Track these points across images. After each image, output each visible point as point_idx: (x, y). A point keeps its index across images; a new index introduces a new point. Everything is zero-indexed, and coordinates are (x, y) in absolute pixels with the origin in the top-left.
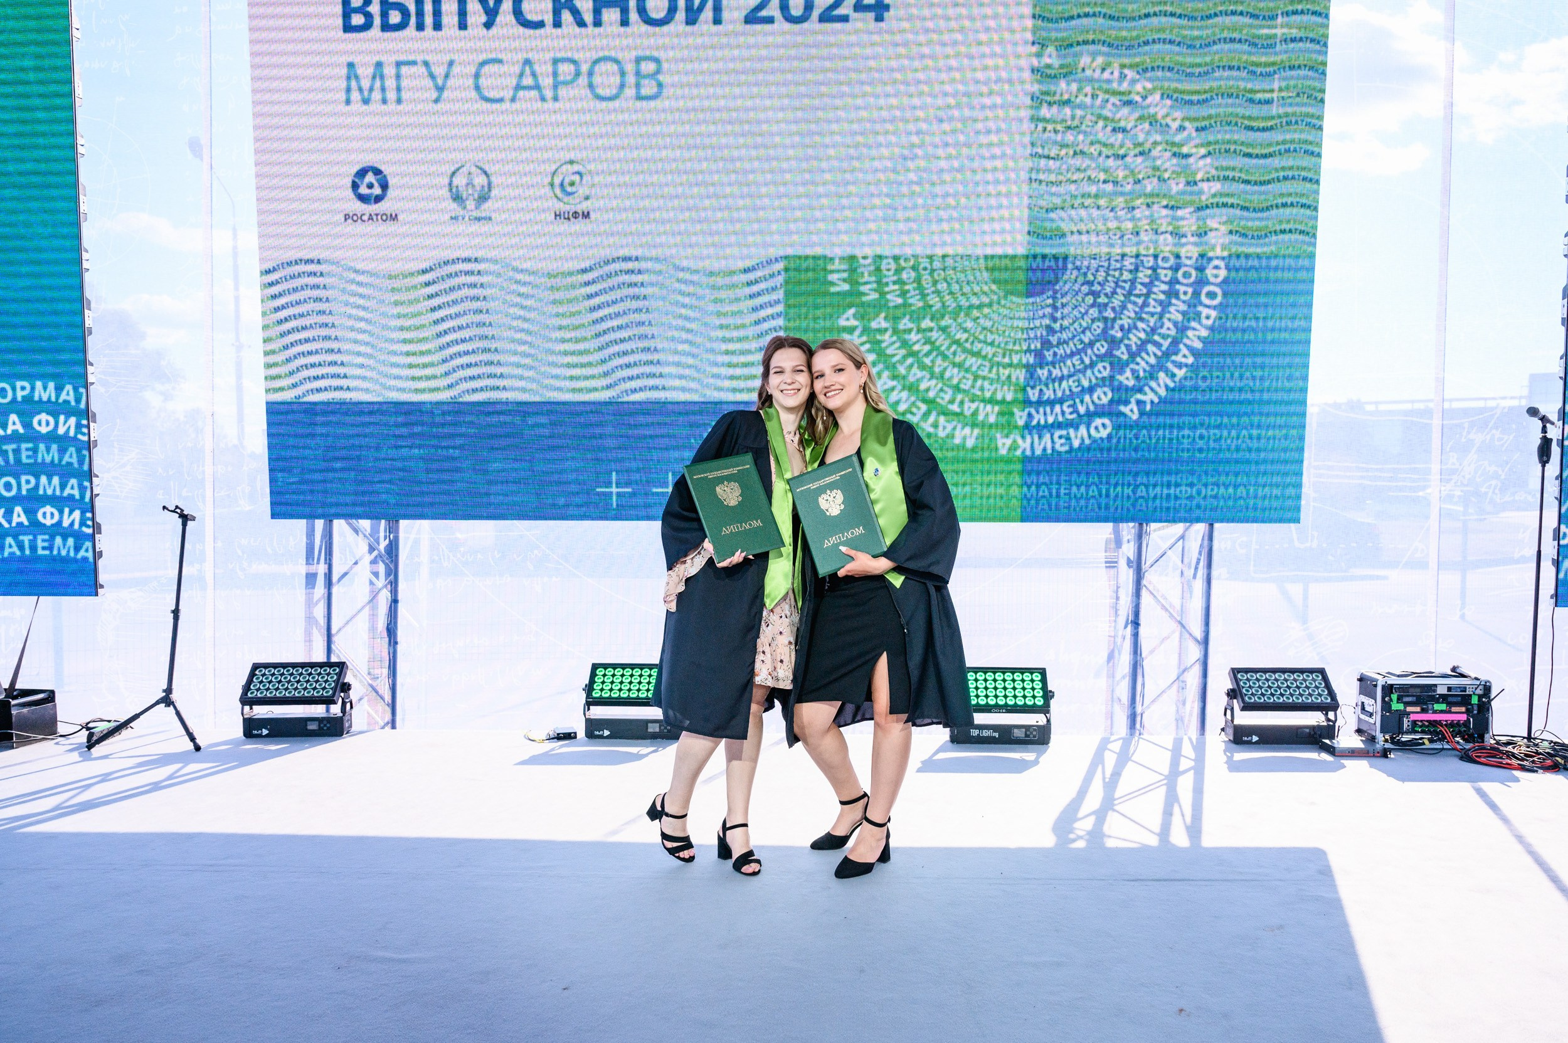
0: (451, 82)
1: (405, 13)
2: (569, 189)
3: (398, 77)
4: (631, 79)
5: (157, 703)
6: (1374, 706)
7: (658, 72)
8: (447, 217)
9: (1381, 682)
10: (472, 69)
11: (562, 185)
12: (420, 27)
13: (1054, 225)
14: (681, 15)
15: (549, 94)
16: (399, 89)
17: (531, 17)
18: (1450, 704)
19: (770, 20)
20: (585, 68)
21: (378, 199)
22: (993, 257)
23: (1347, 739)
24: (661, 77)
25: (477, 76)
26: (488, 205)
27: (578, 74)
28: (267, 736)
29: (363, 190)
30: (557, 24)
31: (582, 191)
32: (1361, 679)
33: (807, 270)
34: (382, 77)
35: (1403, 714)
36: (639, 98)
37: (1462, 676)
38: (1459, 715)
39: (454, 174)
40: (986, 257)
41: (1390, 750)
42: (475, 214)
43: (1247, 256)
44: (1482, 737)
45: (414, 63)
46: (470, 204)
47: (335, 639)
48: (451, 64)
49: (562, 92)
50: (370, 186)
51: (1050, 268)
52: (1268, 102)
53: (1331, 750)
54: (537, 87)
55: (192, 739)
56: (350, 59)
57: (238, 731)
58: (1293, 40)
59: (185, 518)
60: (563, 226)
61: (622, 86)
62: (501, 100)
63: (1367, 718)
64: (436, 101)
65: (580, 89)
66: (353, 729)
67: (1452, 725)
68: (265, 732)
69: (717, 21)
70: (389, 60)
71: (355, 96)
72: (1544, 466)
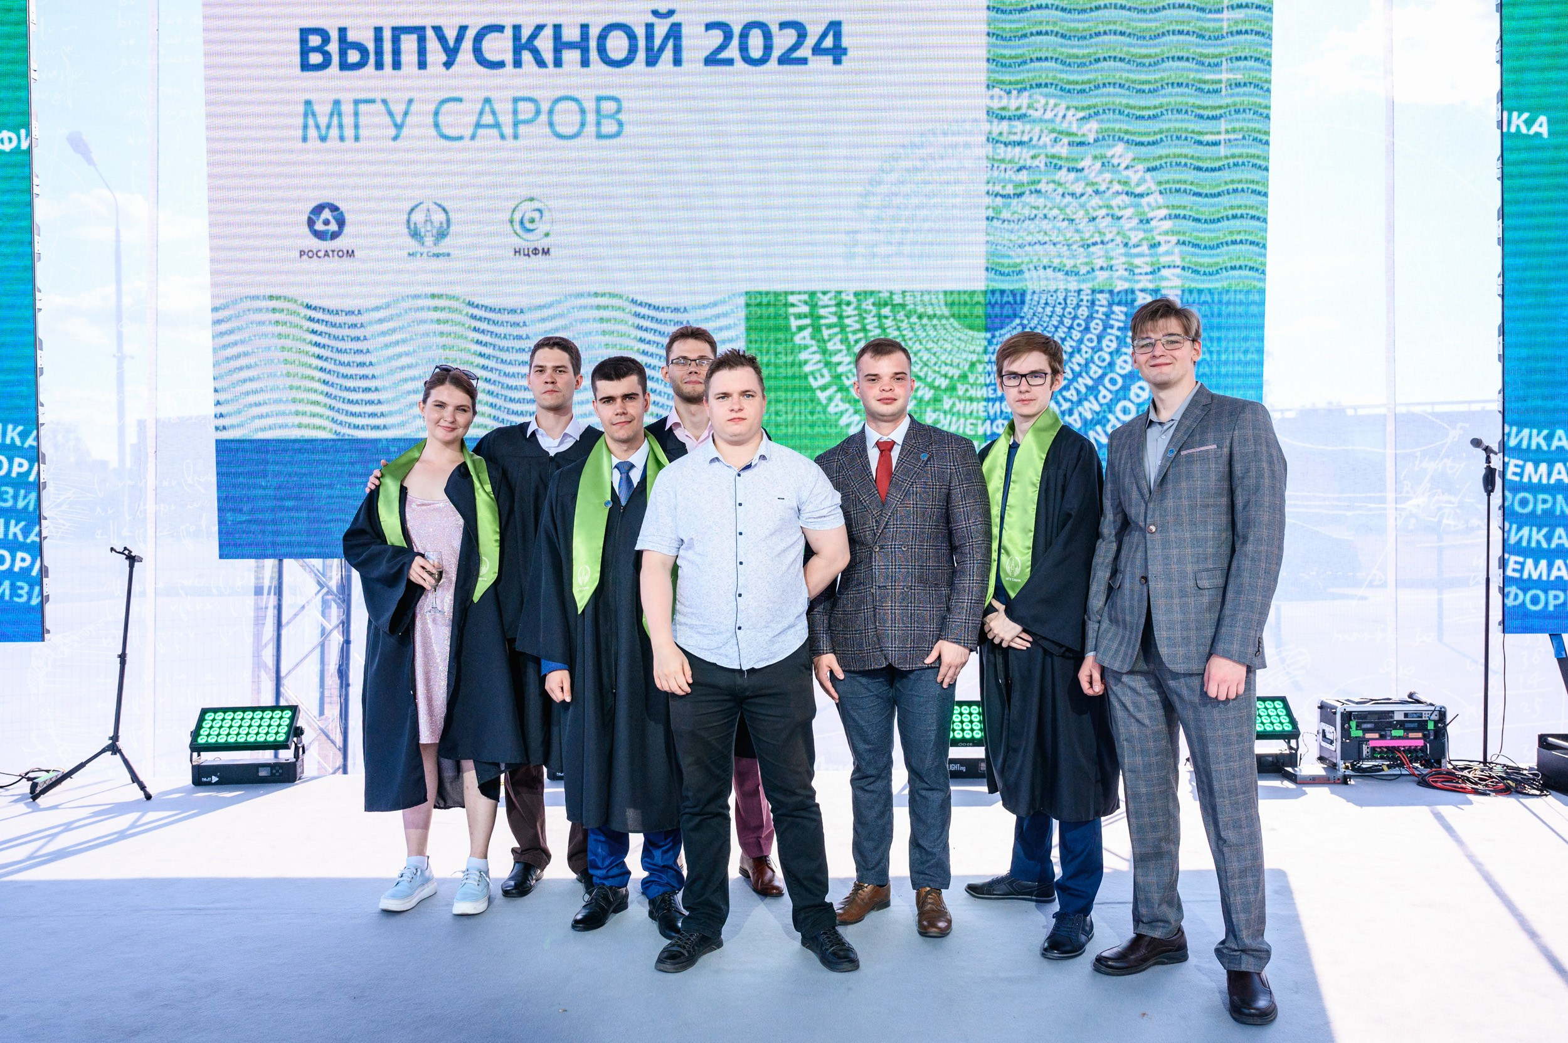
0: (410, 120)
1: (364, 51)
2: (529, 226)
3: (356, 114)
4: (591, 118)
5: (103, 751)
6: (1335, 733)
7: (619, 111)
8: (405, 253)
9: (1340, 709)
10: (432, 107)
11: (522, 222)
12: (379, 65)
13: (1011, 261)
14: (641, 55)
15: (508, 131)
16: (356, 126)
17: (490, 56)
18: (1407, 730)
19: (730, 62)
20: (545, 106)
21: (334, 236)
22: (952, 293)
23: (1309, 767)
24: (620, 116)
25: (436, 113)
26: (447, 241)
27: (538, 112)
28: (216, 783)
29: (319, 226)
30: (518, 63)
31: (543, 228)
32: (1322, 707)
33: (768, 305)
34: (340, 115)
35: (1361, 741)
36: (599, 136)
37: (1418, 702)
38: (1416, 740)
39: (412, 210)
40: (945, 293)
41: (1350, 777)
42: (436, 250)
43: (1200, 291)
44: (1439, 762)
45: (372, 101)
46: (429, 241)
47: (285, 682)
48: (410, 101)
49: (522, 129)
50: (327, 222)
51: (1008, 303)
52: (1216, 144)
53: (1292, 778)
54: (497, 125)
55: (143, 787)
56: (308, 96)
57: (187, 778)
58: (1238, 85)
59: (132, 559)
60: (522, 262)
61: (583, 124)
62: (461, 138)
63: (1328, 746)
64: (395, 138)
65: (540, 128)
66: (305, 775)
67: (1409, 750)
68: (215, 779)
69: (677, 62)
70: (347, 98)
71: (312, 133)
72: (1489, 495)
